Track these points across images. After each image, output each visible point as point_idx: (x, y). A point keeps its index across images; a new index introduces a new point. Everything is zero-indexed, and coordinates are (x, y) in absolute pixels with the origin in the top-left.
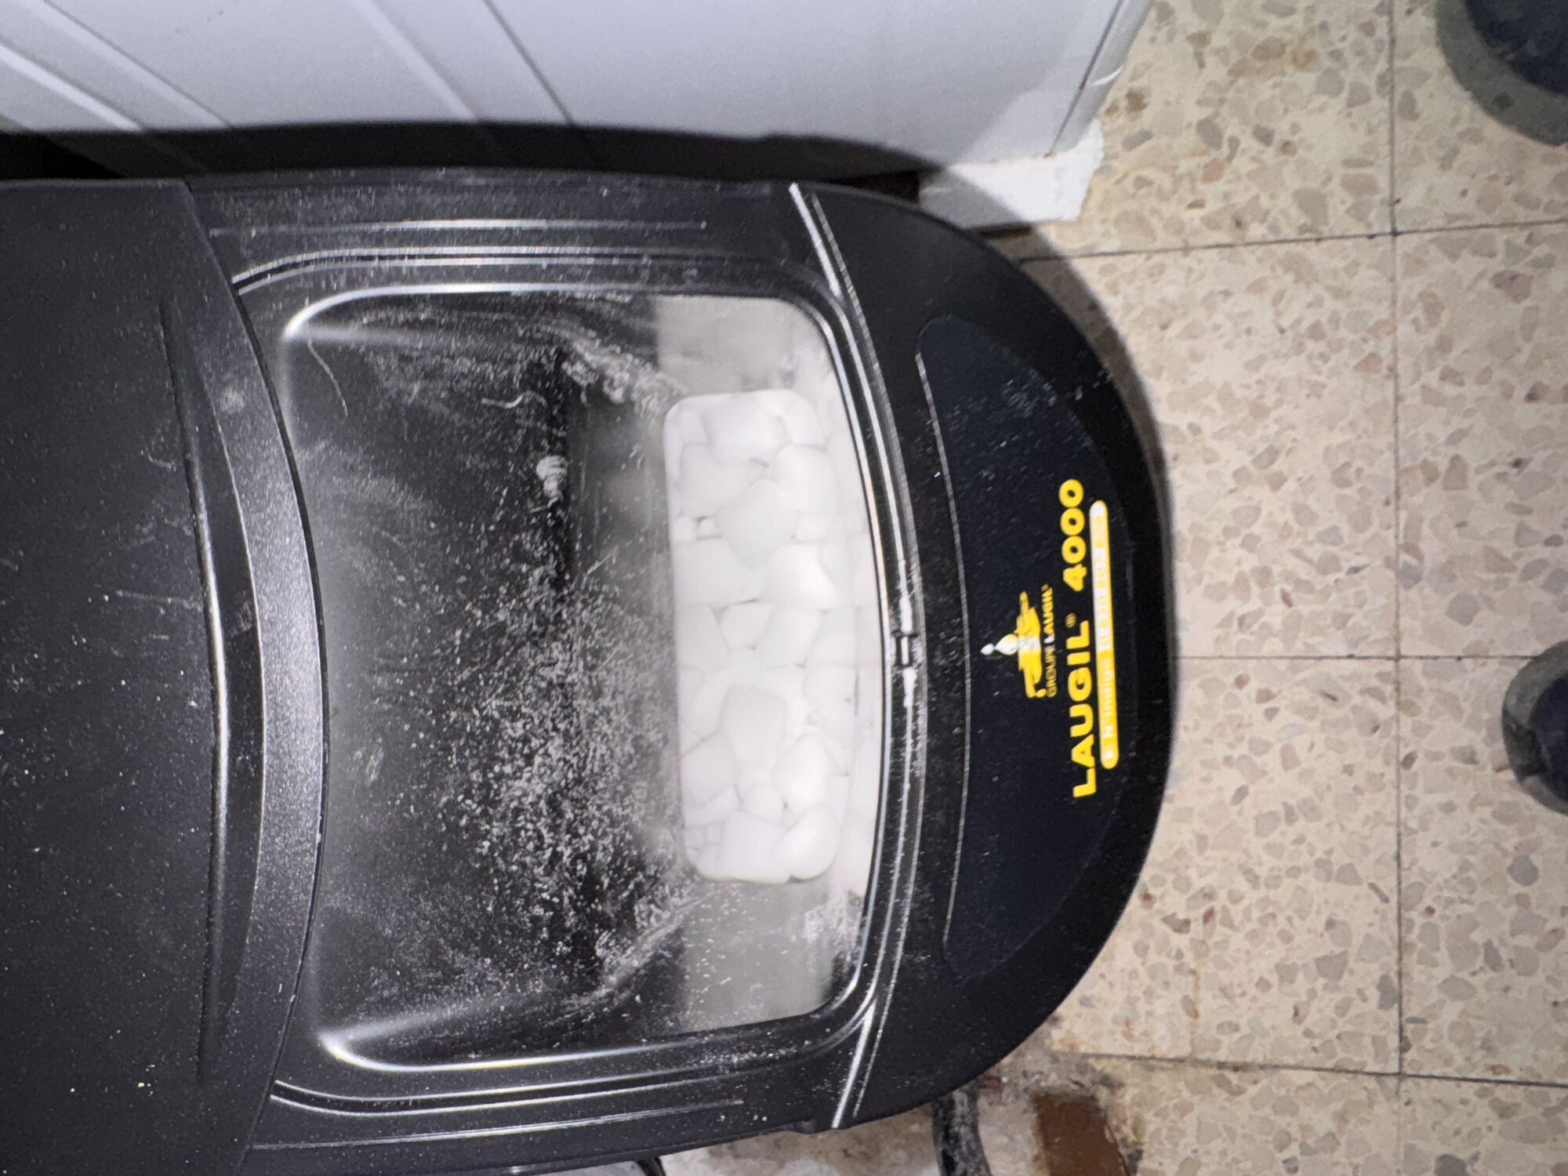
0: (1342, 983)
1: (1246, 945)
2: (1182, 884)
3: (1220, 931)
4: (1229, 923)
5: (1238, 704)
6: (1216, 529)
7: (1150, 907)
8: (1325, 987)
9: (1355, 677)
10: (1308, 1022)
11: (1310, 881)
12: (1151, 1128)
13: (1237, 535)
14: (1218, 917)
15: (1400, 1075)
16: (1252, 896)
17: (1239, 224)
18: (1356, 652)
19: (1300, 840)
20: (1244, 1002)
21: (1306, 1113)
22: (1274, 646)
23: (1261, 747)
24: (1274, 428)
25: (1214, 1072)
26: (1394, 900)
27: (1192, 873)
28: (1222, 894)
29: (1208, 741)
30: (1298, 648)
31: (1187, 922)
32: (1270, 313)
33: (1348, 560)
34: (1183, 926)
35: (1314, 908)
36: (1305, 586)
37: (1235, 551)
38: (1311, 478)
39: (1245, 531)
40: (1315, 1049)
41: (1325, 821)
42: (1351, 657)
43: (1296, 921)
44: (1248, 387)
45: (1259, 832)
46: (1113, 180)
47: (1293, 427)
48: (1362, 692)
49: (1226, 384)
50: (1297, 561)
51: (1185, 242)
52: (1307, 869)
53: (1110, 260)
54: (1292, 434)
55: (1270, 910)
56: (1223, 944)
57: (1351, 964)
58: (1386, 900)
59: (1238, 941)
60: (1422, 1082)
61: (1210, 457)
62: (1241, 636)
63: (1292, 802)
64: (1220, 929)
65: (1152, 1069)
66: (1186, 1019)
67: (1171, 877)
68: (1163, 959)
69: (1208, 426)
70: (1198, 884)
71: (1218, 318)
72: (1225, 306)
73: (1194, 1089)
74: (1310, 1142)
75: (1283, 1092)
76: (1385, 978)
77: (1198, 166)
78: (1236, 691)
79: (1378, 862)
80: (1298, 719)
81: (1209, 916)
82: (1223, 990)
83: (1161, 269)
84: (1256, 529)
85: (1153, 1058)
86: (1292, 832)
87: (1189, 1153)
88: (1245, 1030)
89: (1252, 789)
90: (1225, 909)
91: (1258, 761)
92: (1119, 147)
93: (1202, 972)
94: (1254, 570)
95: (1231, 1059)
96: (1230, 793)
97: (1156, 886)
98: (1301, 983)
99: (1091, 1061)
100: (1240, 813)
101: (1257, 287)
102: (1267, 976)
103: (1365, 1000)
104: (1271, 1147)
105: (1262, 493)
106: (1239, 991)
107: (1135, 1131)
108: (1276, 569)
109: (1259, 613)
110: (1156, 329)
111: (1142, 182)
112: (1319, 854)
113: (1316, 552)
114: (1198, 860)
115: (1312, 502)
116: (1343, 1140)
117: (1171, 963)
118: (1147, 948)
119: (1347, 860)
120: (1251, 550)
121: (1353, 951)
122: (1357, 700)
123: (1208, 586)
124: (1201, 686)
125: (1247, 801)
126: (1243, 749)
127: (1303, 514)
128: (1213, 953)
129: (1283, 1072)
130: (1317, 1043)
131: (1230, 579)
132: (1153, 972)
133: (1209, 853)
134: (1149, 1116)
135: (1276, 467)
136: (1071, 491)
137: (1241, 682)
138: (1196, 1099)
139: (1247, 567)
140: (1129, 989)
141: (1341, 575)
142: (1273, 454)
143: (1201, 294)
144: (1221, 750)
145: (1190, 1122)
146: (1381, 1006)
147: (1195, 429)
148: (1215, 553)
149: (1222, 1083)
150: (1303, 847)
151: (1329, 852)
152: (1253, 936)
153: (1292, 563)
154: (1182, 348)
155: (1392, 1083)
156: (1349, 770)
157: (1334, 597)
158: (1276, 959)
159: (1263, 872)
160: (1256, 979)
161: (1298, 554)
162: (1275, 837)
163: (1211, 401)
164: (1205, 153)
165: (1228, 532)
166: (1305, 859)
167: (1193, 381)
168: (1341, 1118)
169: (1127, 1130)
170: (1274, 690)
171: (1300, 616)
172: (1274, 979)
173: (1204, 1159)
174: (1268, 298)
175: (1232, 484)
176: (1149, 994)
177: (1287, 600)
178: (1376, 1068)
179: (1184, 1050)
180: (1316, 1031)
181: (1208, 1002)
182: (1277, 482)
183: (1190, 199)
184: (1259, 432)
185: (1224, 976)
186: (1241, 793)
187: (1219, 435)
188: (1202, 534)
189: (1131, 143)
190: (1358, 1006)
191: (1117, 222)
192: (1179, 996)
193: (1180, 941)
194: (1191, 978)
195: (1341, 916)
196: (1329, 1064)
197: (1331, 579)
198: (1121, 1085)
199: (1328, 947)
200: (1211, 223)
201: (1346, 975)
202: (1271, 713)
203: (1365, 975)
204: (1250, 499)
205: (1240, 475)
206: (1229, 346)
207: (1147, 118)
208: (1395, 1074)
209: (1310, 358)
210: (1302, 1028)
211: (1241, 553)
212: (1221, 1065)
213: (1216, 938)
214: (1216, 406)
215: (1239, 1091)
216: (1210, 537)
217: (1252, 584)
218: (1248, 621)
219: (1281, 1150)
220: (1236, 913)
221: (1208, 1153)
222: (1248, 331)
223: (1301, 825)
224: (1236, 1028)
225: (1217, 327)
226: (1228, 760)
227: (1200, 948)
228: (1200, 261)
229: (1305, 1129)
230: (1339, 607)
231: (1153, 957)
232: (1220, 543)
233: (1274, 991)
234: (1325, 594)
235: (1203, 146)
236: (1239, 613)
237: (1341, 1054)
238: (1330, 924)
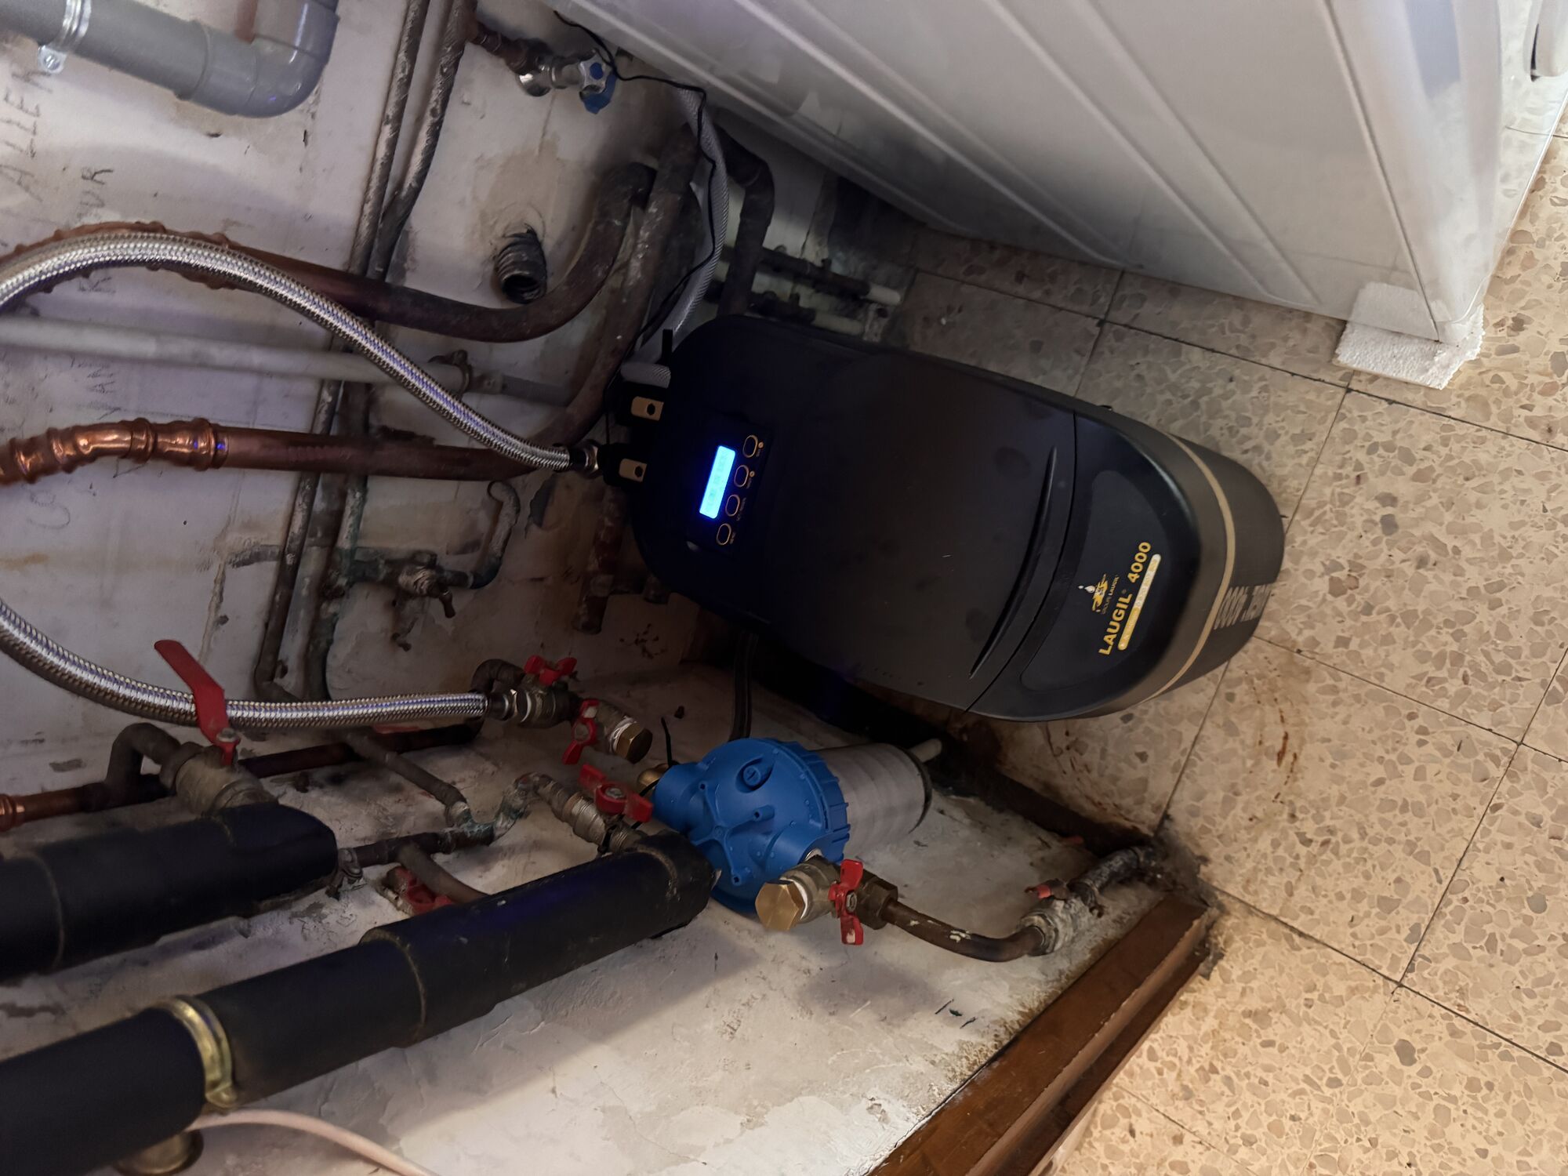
0: (1389, 917)
1: (1341, 870)
2: (1318, 818)
3: (1328, 855)
4: (1336, 853)
5: (1403, 728)
6: (1440, 619)
7: (1293, 822)
8: (1377, 914)
9: (1487, 744)
10: (1357, 929)
11: (1398, 851)
12: (1235, 946)
13: (1453, 627)
14: (1331, 846)
15: (1400, 985)
16: (1357, 844)
17: (1550, 430)
18: (1495, 730)
19: (1403, 824)
20: (1324, 901)
21: (1331, 978)
22: (1444, 704)
23: (1406, 760)
24: (1509, 570)
25: (1287, 931)
26: (1445, 883)
27: (1327, 814)
28: (1340, 835)
29: (1374, 743)
30: (1459, 712)
31: (1311, 841)
32: (1543, 497)
33: (1517, 671)
34: (1307, 842)
35: (1394, 867)
36: (1481, 675)
37: (1446, 636)
38: (1518, 611)
39: (1458, 627)
40: (1354, 946)
41: (1423, 820)
42: (1490, 730)
43: (1378, 868)
44: (1505, 538)
45: (1380, 809)
46: (1478, 371)
47: (1523, 575)
48: (1486, 755)
49: (1491, 530)
50: (1484, 659)
51: (1508, 428)
52: (1399, 843)
53: (1452, 422)
54: (1520, 579)
55: (1366, 856)
56: (1327, 863)
57: (1400, 908)
58: (1440, 881)
59: (1337, 865)
60: (1412, 994)
61: (1459, 572)
62: (1424, 689)
63: (1409, 800)
64: (1329, 853)
65: (1251, 913)
66: (1284, 894)
67: (1313, 811)
68: (1287, 856)
69: (1467, 552)
70: (1328, 822)
71: (1507, 486)
72: (1515, 480)
73: (1271, 935)
74: (1327, 996)
75: (1323, 960)
76: (1417, 926)
77: (1540, 383)
78: (1406, 721)
79: (1446, 858)
80: (1437, 754)
81: (1325, 843)
82: (1314, 889)
83: (1483, 440)
84: (1467, 628)
85: (1254, 907)
86: (1400, 818)
87: (1251, 969)
88: (1316, 916)
89: (1387, 782)
90: (1337, 843)
91: (1400, 768)
92: (1493, 352)
93: (1306, 873)
94: (1452, 652)
95: (1301, 929)
96: (1372, 779)
97: (1301, 812)
98: (1364, 906)
99: (1217, 893)
100: (1374, 793)
101: (1542, 476)
102: (1345, 893)
103: (1398, 932)
104: (1301, 988)
105: (1482, 609)
106: (1323, 893)
107: (1225, 942)
108: (1468, 658)
109: (1444, 680)
110: (1462, 477)
111: (1497, 379)
112: (1412, 838)
113: (1499, 658)
114: (1335, 809)
115: (1512, 627)
116: (1346, 1003)
117: (1290, 860)
118: (1279, 845)
119: (1427, 848)
120: (1457, 640)
121: (1405, 901)
122: (1481, 757)
123: (1419, 651)
124: (1384, 708)
125: (1382, 788)
126: (1393, 757)
127: (1503, 632)
128: (1318, 865)
129: (1329, 950)
130: (1357, 943)
131: (1435, 652)
132: (1276, 859)
133: (1343, 808)
134: (1237, 938)
135: (1498, 595)
136: (1144, 547)
137: (1412, 716)
138: (1269, 941)
139: (1448, 649)
140: (1258, 863)
141: (1508, 679)
142: (1501, 586)
143: (1501, 467)
144: (1379, 751)
145: (1262, 950)
146: (1406, 940)
147: (1457, 551)
148: (1433, 632)
149: (1289, 939)
150: (1404, 829)
151: (1418, 839)
152: (1347, 867)
153: (1481, 658)
154: (1473, 497)
155: (1392, 986)
156: (1455, 797)
157: (1496, 690)
158: (1355, 886)
159: (1371, 832)
160: (1338, 890)
161: (1487, 654)
162: (1388, 816)
163: (1476, 538)
164: (1549, 375)
165: (1447, 623)
166: (1402, 837)
167: (1469, 520)
168: (1353, 991)
169: (1221, 939)
170: (1430, 730)
171: (1469, 692)
172: (1348, 896)
173: (1259, 976)
174: (1548, 486)
175: (1464, 595)
176: (1269, 871)
177: (1465, 679)
178: (1387, 974)
179: (1274, 912)
180: (1359, 936)
181: (1302, 892)
182: (1495, 605)
183: (1525, 402)
184: (1499, 569)
185: (1319, 881)
186: (1380, 782)
187: (1469, 561)
188: (1430, 618)
189: (1503, 351)
190: (1393, 934)
191: (1468, 399)
192: (1285, 880)
193: (1302, 850)
194: (1299, 873)
195: (1408, 879)
196: (1359, 958)
197: (1500, 678)
198: (1229, 914)
199: (1390, 892)
200: (1531, 423)
201: (1393, 913)
202: (1421, 743)
203: (1406, 918)
204: (1472, 608)
205: (1473, 591)
206: (1505, 507)
207: (1520, 339)
208: (1396, 982)
209: (1556, 535)
210: (1351, 930)
211: (1450, 639)
212: (1292, 929)
213: (1324, 857)
214: (1478, 541)
215: (1299, 949)
216: (1434, 622)
217: (1448, 661)
218: (1433, 682)
219: (1307, 992)
220: (1344, 848)
221: (1262, 974)
222: (1523, 502)
223: (1408, 816)
224: (1312, 913)
225: (1503, 492)
226: (1381, 759)
227: (1312, 859)
228: (1512, 445)
229: (1327, 988)
230: (1497, 698)
231: (1280, 852)
232: (1439, 628)
233: (1345, 902)
234: (1492, 686)
235: (1550, 370)
236: (1431, 675)
237: (1368, 956)
238: (1398, 880)
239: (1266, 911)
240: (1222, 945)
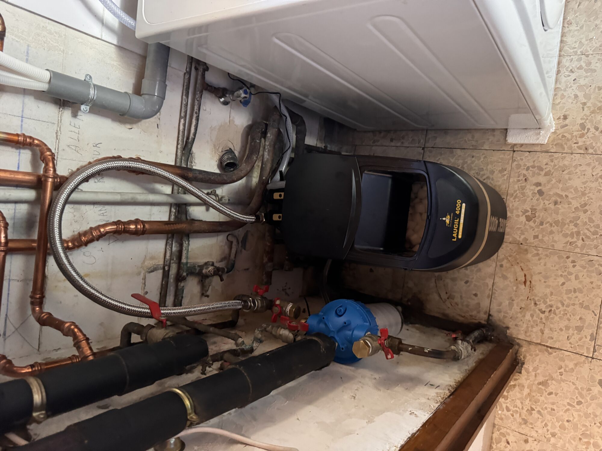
0: (581, 333)
1: (558, 320)
2: (545, 302)
3: (552, 315)
4: (555, 314)
5: (566, 263)
6: (568, 221)
7: (536, 306)
8: (576, 333)
9: (598, 261)
10: (571, 341)
11: (577, 307)
12: (527, 358)
13: (573, 223)
14: (552, 312)
15: (593, 358)
16: (562, 308)
17: (586, 149)
18: (599, 255)
19: (576, 297)
20: (556, 333)
21: (567, 362)
22: (578, 250)
23: (570, 274)
24: (587, 198)
25: (546, 348)
26: (598, 315)
27: (548, 300)
28: (555, 306)
29: (557, 270)
30: (584, 252)
31: (545, 311)
32: (591, 171)
33: (600, 233)
34: (544, 312)
35: (577, 314)
36: (588, 237)
37: (572, 226)
38: (594, 212)
39: (575, 222)
40: (572, 347)
41: (583, 294)
42: (597, 256)
43: (572, 316)
44: (582, 188)
45: (566, 294)
46: (556, 135)
47: (592, 199)
48: (598, 265)
49: (576, 186)
50: (587, 231)
51: (572, 151)
52: (577, 304)
53: (552, 154)
55: (566, 312)
56: (553, 318)
57: (584, 329)
58: (596, 315)
59: (557, 318)
60: (598, 361)
61: (569, 203)
62: (570, 247)
63: (576, 288)
65: (530, 344)
66: (540, 334)
67: (542, 300)
68: (537, 319)
69: (570, 196)
70: (549, 303)
71: (577, 171)
72: (580, 168)
73: (540, 351)
74: (567, 369)
75: (562, 356)
76: (592, 334)
77: (578, 134)
78: (566, 259)
79: (595, 306)
80: (581, 268)
81: (550, 311)
82: (551, 329)
83: (565, 157)
84: (578, 222)
85: (531, 342)
86: (575, 295)
87: (536, 366)
88: (554, 339)
89: (566, 283)
90: (555, 310)
91: (569, 277)
92: (559, 127)
93: (546, 324)
94: (576, 232)
95: (550, 346)
96: (560, 283)
97: (538, 302)
98: (571, 331)
99: (516, 339)
100: (562, 288)
101: (589, 165)
102: (562, 328)
103: (586, 338)
104: (557, 368)
105: (581, 214)
106: (555, 330)
107: (524, 358)
108: (582, 232)
109: (576, 242)
110: (561, 171)
111: (564, 136)
112: (581, 301)
113: (592, 230)
114: (550, 297)
115: (594, 218)
116: (575, 370)
117: (539, 320)
118: (534, 316)
119: (587, 304)
120: (576, 227)
121: (585, 326)
123: (563, 234)
124: (557, 256)
125: (565, 286)
126: (566, 273)
127: (591, 220)
128: (550, 320)
129: (563, 351)
130: (572, 346)
131: (569, 233)
132: (534, 321)
133: (553, 296)
134: (527, 355)
135: (586, 208)
136: (459, 202)
137: (568, 257)
138: (540, 353)
139: (574, 230)
140: (528, 324)
141: (598, 236)
142: (585, 205)
143: (574, 165)
144: (560, 273)
145: (538, 358)
146: (590, 340)
147: (567, 196)
148: (567, 226)
149: (547, 351)
150: (577, 299)
151: (583, 301)
152: (560, 318)
153: (586, 231)
154: (567, 177)
155: (590, 359)
156: (592, 283)
157: (595, 241)
158: (565, 324)
159: (566, 303)
160: (560, 328)
161: (588, 229)
162: (570, 295)
163: (572, 190)
164: (581, 131)
165: (571, 222)
166: (577, 302)
167: (568, 185)
168: (576, 365)
169: (522, 357)
170: (576, 261)
171: (586, 244)
172: (564, 329)
173: (540, 368)
174: (591, 167)
175: (574, 210)
176: (532, 327)
177: (583, 240)
178: (586, 355)
179: (539, 342)
180: (573, 343)
181: (546, 331)
182: (585, 212)
183: (575, 141)
184: (583, 199)
185: (552, 326)
186: (563, 284)
187: (572, 199)
188: (564, 221)
189: (563, 127)
190: (584, 339)
191: (555, 145)
192: (540, 328)
193: (542, 316)
194: (544, 325)
195: (584, 317)
196: (575, 352)
197: (595, 236)
198: (522, 346)
199: (579, 324)
200: (579, 148)
201: (582, 331)
202: (574, 266)
203: (587, 332)
204: (578, 214)
205: (576, 209)
206: (579, 178)
207: (567, 122)
208: (591, 357)
209: (599, 183)
210: (569, 342)
211: (573, 227)
212: (547, 346)
213: (551, 316)
215: (551, 354)
216: (566, 222)
217: (575, 235)
218: (572, 243)
219: (559, 369)
220: (557, 311)
221: (541, 367)
222: (584, 175)
223: (577, 294)
224: (552, 338)
225: (576, 173)
226: (561, 276)
227: (547, 318)
228: (575, 157)
229: (566, 366)
230: (596, 243)
231: (535, 318)
232: (568, 224)
233: (563, 332)
234: (593, 240)
235: (580, 129)
236: (570, 241)
237: (578, 350)
238: (580, 319)
239: (535, 342)
240: (523, 359)
